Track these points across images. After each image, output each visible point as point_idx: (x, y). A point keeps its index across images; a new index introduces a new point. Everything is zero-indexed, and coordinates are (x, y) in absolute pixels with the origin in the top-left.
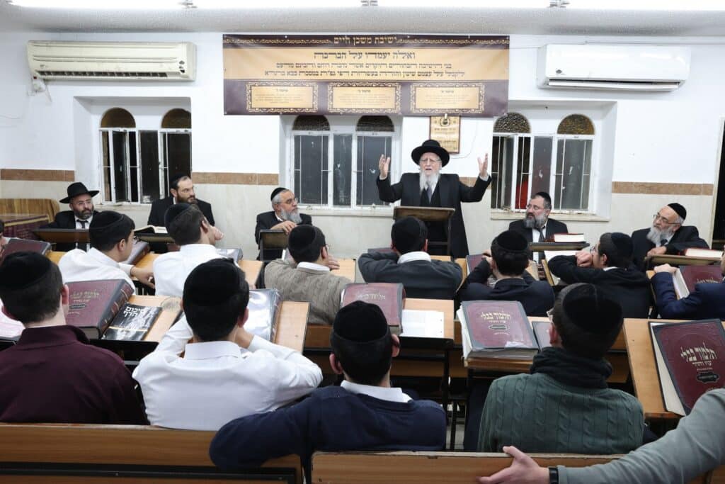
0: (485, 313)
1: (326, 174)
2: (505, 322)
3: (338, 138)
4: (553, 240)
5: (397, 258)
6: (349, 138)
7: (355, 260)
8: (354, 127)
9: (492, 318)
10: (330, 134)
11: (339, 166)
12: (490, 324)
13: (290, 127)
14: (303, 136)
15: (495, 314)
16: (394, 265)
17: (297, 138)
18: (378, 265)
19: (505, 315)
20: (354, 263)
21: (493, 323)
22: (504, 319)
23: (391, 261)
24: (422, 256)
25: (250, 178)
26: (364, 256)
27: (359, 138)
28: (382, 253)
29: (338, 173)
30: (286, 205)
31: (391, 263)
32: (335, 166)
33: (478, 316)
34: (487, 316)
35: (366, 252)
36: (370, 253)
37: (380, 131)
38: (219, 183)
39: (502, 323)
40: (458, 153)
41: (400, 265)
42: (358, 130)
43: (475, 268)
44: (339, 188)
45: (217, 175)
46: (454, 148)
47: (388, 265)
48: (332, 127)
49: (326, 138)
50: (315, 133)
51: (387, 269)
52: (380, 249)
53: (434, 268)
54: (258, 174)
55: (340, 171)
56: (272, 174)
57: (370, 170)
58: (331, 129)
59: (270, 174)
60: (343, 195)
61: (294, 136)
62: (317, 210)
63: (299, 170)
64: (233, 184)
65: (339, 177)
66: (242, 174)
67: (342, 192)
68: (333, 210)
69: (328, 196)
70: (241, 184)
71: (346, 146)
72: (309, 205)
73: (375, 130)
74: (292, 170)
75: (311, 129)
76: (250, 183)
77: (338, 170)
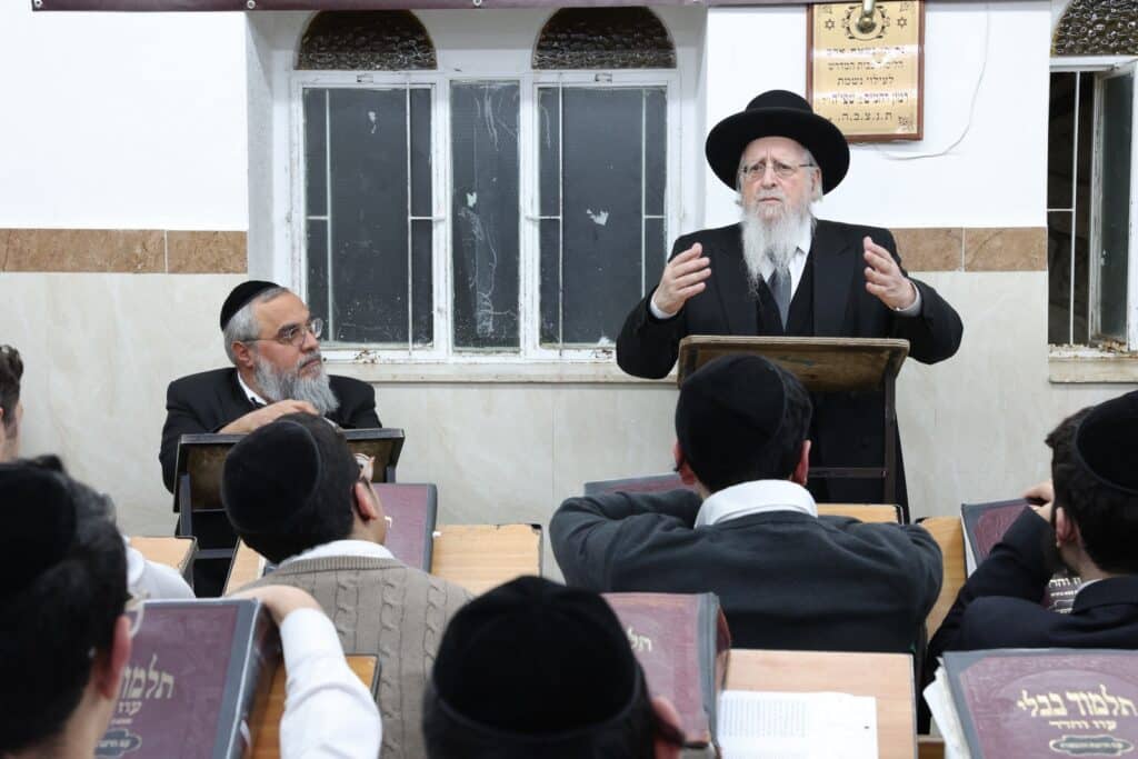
0: (1032, 694)
1: (424, 229)
2: (1112, 726)
3: (464, 96)
5: (688, 509)
6: (507, 97)
7: (537, 527)
8: (526, 55)
9: (1062, 711)
10: (438, 82)
11: (472, 199)
12: (1057, 733)
13: (286, 56)
15: (1071, 697)
16: (679, 532)
17: (313, 100)
18: (619, 534)
19: (1112, 699)
20: (534, 538)
21: (1065, 730)
22: (1110, 717)
23: (669, 519)
24: (784, 496)
25: (138, 250)
26: (569, 507)
27: (546, 96)
28: (635, 494)
29: (469, 225)
30: (276, 346)
31: (670, 528)
32: (458, 201)
33: (1008, 704)
34: (1042, 706)
35: (580, 493)
36: (596, 496)
37: (624, 66)
38: (19, 267)
39: (1103, 730)
40: (917, 138)
41: (706, 532)
42: (541, 65)
43: (998, 547)
44: (474, 281)
45: (9, 236)
46: (903, 121)
47: (658, 531)
48: (441, 55)
49: (423, 98)
50: (382, 79)
51: (653, 548)
52: (632, 483)
53: (832, 543)
54: (170, 233)
55: (476, 219)
56: (224, 233)
57: (589, 212)
58: (438, 63)
59: (217, 232)
60: (489, 308)
61: (301, 92)
62: (393, 363)
63: (323, 218)
64: (74, 270)
65: (473, 243)
66: (105, 233)
67: (486, 296)
68: (455, 364)
69: (435, 312)
70: (102, 269)
71: (497, 125)
72: (364, 346)
73: (601, 64)
74: (295, 216)
75: (366, 66)
76: (139, 267)
77: (468, 216)
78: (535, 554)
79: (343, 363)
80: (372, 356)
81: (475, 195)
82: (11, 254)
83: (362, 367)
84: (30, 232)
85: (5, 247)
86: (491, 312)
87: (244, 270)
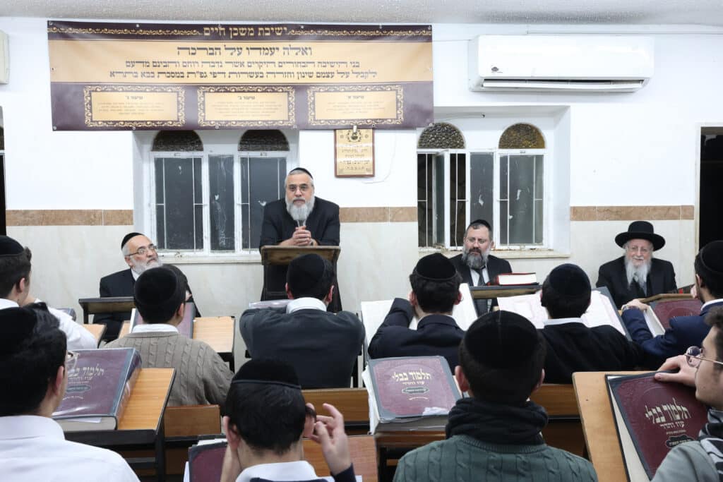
0: (397, 373)
1: (200, 208)
2: (423, 383)
3: (214, 161)
4: (497, 283)
6: (229, 161)
7: (233, 317)
8: (236, 146)
9: (407, 379)
10: (204, 155)
11: (217, 197)
12: (405, 386)
13: (148, 146)
14: (166, 159)
15: (411, 373)
17: (158, 162)
19: (423, 374)
20: (232, 321)
21: (408, 385)
22: (423, 380)
25: (92, 217)
27: (243, 161)
29: (216, 207)
32: (212, 198)
33: (389, 377)
34: (401, 377)
37: (271, 150)
38: (48, 224)
39: (420, 385)
40: (373, 176)
42: (241, 149)
44: (218, 227)
45: (43, 212)
46: (368, 170)
48: (205, 146)
49: (198, 162)
50: (183, 155)
54: (104, 211)
55: (218, 204)
56: (125, 211)
57: (259, 201)
58: (204, 149)
59: (121, 211)
60: (223, 236)
61: (154, 159)
62: (189, 257)
63: (162, 204)
64: (68, 224)
65: (217, 213)
66: (81, 212)
67: (223, 232)
68: (212, 257)
70: (79, 224)
71: (226, 172)
72: (178, 250)
73: (263, 150)
74: (152, 204)
75: (177, 150)
76: (93, 223)
77: (215, 203)
78: (232, 327)
79: (171, 256)
80: (181, 254)
82: (44, 219)
83: (177, 257)
84: (52, 211)
85: (42, 216)
86: (224, 238)
87: (132, 224)
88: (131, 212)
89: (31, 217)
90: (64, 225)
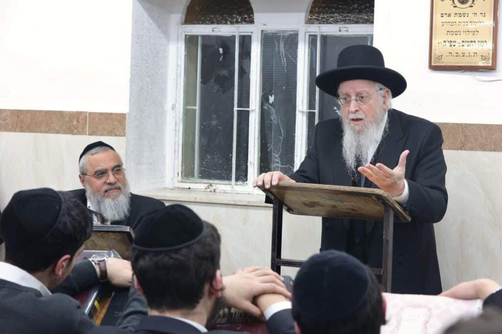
1: (244, 117)
3: (269, 40)
6: (292, 40)
8: (302, 16)
10: (254, 30)
11: (272, 99)
13: (177, 17)
14: (204, 37)
17: (191, 40)
25: (75, 123)
27: (313, 40)
29: (269, 114)
30: (94, 180)
32: (264, 99)
37: (357, 22)
40: (492, 69)
42: (309, 21)
44: (271, 147)
45: (18, 114)
46: (484, 58)
48: (257, 16)
49: (246, 41)
50: (225, 30)
54: (90, 113)
55: (273, 110)
56: (115, 114)
57: (335, 108)
58: (255, 20)
59: (112, 114)
60: (278, 163)
61: (183, 37)
62: (225, 192)
63: (194, 108)
64: (46, 132)
65: (271, 125)
66: (61, 113)
67: (277, 156)
68: (258, 195)
69: (249, 164)
70: (58, 132)
71: (287, 57)
72: (211, 181)
73: (344, 21)
74: (177, 106)
75: (219, 23)
76: (75, 132)
77: (268, 108)
79: (200, 191)
80: (214, 187)
81: (273, 96)
82: (19, 122)
83: (209, 193)
84: (28, 111)
85: (16, 119)
86: (279, 165)
87: (124, 135)
88: (123, 116)
89: (4, 120)
90: (41, 132)
